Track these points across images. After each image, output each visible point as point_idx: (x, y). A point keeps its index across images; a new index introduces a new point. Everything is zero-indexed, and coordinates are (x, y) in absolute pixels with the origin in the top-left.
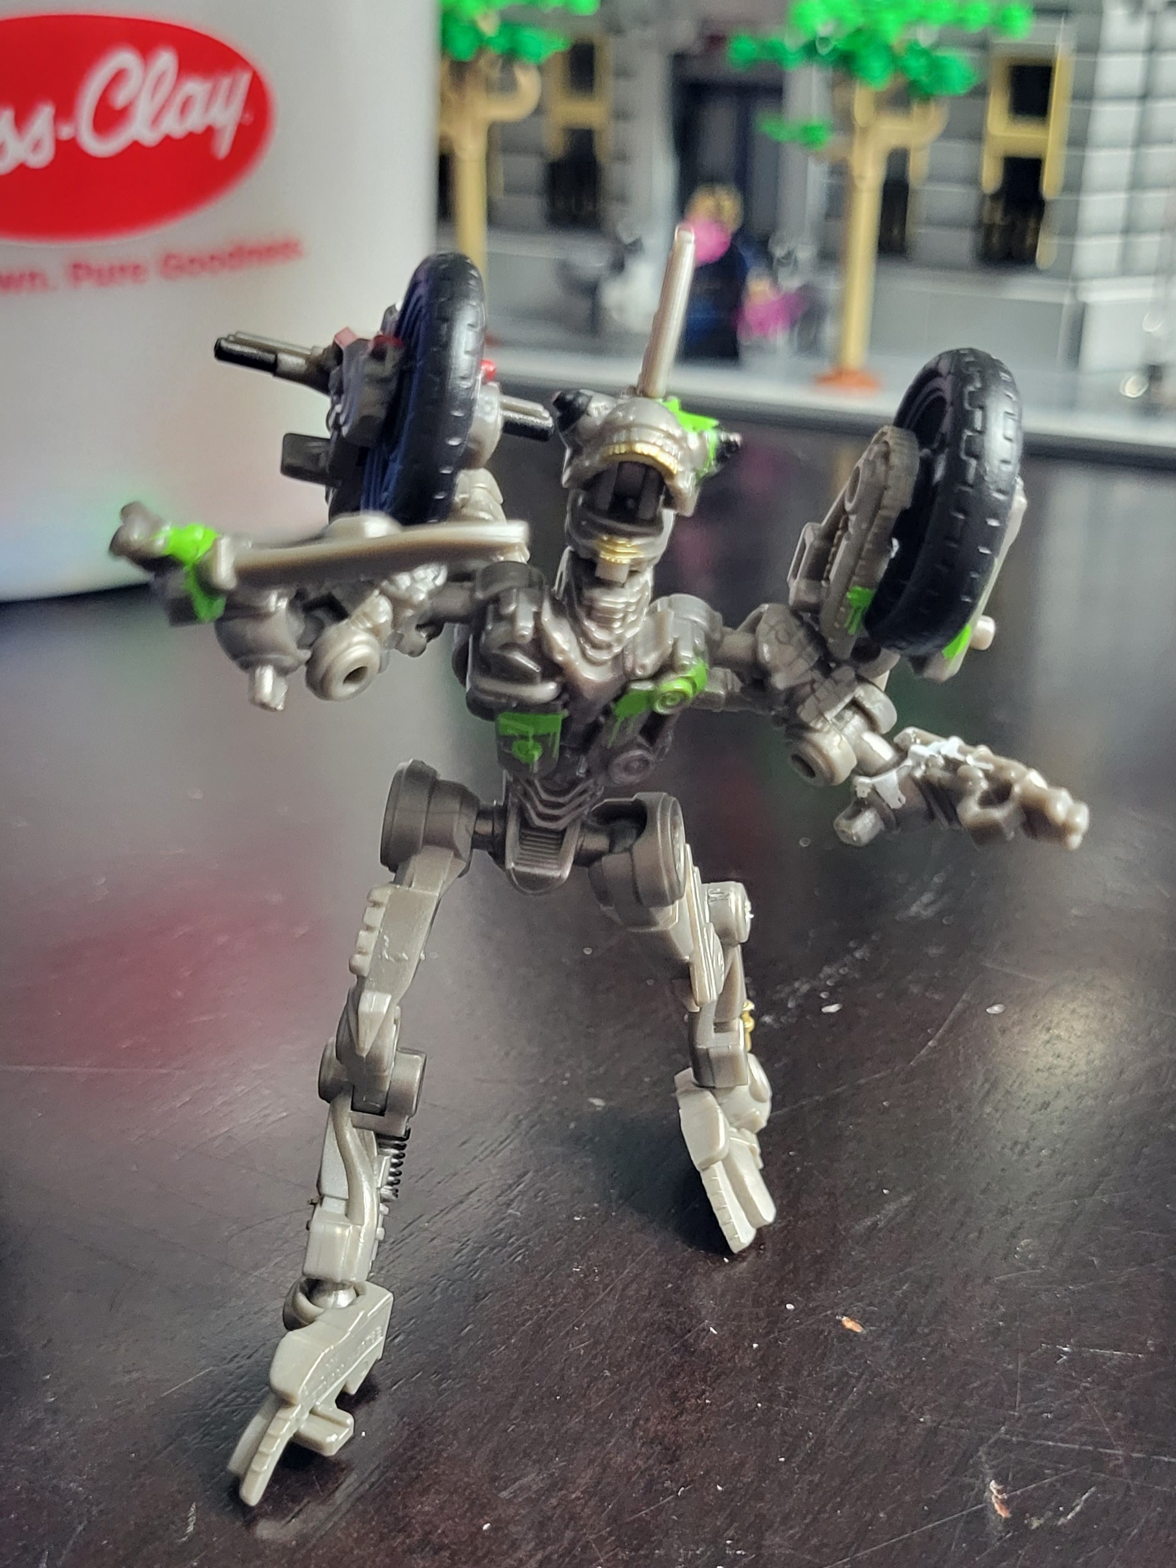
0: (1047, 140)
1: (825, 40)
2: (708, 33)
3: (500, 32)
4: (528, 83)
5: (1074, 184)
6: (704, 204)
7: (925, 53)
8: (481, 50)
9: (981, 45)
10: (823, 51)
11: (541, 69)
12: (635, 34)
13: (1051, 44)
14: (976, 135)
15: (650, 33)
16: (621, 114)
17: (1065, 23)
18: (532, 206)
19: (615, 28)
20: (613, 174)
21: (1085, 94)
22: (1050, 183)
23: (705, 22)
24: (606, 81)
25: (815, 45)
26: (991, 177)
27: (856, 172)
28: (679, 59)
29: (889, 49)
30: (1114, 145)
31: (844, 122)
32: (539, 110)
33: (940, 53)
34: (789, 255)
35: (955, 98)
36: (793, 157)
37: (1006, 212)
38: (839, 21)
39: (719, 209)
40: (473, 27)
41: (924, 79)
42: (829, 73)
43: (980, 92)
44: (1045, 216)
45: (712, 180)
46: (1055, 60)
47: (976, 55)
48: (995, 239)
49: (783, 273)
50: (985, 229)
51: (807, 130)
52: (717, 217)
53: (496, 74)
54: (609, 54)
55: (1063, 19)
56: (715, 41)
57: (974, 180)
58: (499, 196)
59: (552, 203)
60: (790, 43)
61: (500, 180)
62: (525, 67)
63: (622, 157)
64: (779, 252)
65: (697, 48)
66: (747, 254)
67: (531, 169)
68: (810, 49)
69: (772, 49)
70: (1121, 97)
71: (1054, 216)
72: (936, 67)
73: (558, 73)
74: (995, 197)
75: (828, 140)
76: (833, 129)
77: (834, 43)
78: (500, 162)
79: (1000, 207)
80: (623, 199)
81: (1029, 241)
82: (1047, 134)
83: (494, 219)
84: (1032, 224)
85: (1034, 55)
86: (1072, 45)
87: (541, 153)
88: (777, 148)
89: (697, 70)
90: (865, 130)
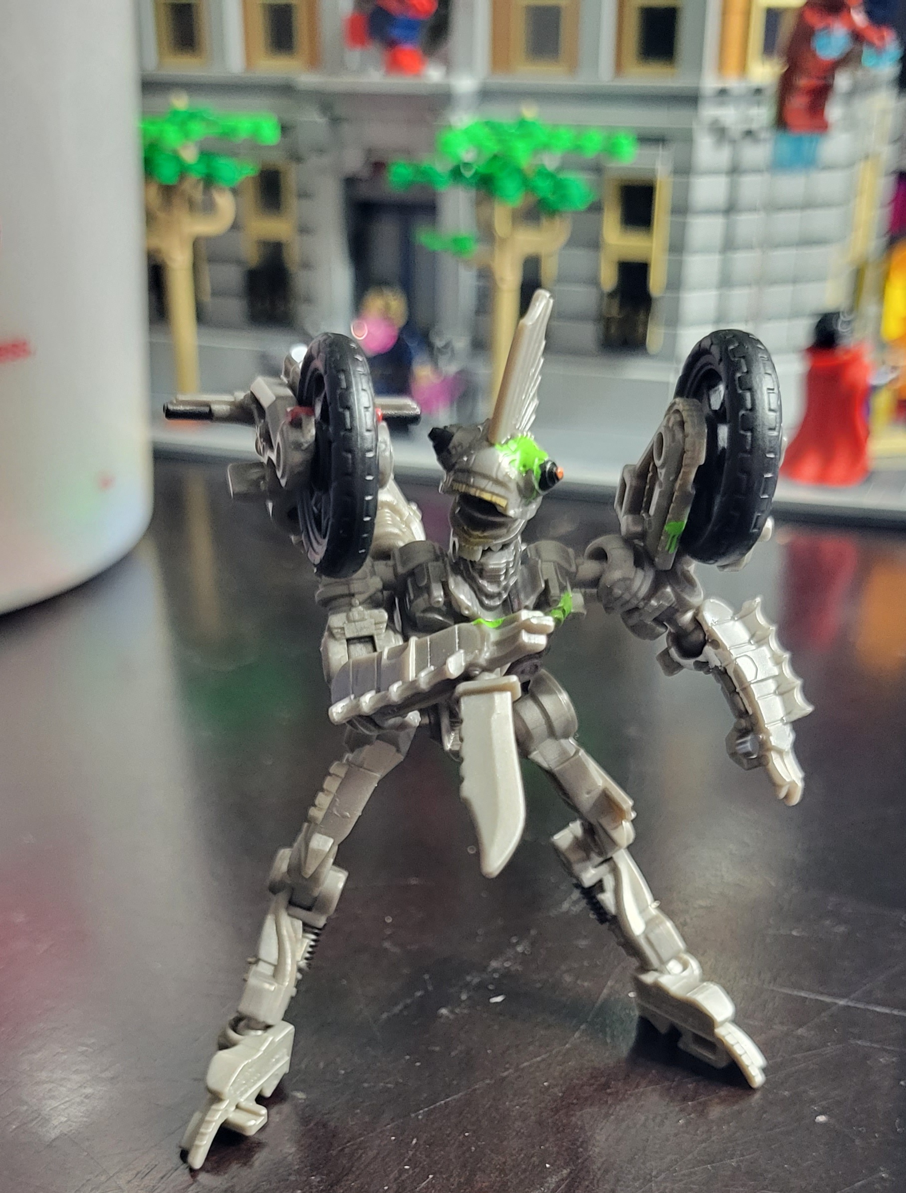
0: (651, 248)
1: (467, 165)
2: (373, 160)
3: (199, 161)
4: (225, 203)
5: (675, 283)
6: (376, 303)
7: (551, 176)
8: (183, 175)
9: (596, 168)
10: (468, 174)
11: (235, 191)
12: (314, 162)
13: (652, 167)
14: (595, 244)
15: (325, 161)
16: (304, 230)
17: (663, 148)
18: (235, 307)
19: (296, 157)
20: (301, 280)
21: (682, 209)
22: (656, 282)
23: (369, 151)
24: (292, 202)
25: (459, 168)
26: (609, 278)
27: (497, 276)
28: (350, 182)
29: (519, 171)
30: (706, 250)
31: (487, 234)
32: (236, 226)
33: (562, 176)
34: (446, 346)
35: (577, 213)
36: (447, 264)
37: (622, 306)
38: (479, 149)
39: (387, 307)
40: (176, 157)
41: (551, 198)
42: (473, 193)
43: (596, 208)
44: (652, 310)
45: (382, 283)
46: (656, 182)
47: (592, 177)
48: (613, 330)
49: (443, 361)
50: (605, 321)
51: (456, 241)
52: (386, 315)
53: (198, 195)
54: (292, 179)
55: (661, 146)
56: (378, 167)
57: (594, 281)
58: (207, 299)
59: (252, 305)
60: (439, 168)
61: (207, 286)
62: (221, 190)
63: (306, 265)
64: (439, 343)
65: (365, 173)
66: (412, 345)
67: (233, 276)
68: (456, 173)
69: (424, 173)
70: (709, 211)
71: (660, 310)
72: (559, 187)
73: (250, 196)
74: (611, 295)
75: (474, 249)
76: (479, 240)
77: (475, 168)
78: (206, 271)
79: (616, 303)
80: (308, 300)
81: (640, 330)
82: (652, 242)
83: (201, 316)
84: (642, 316)
85: (638, 177)
86: (670, 167)
87: (239, 262)
88: (433, 256)
89: (365, 192)
90: (503, 241)
